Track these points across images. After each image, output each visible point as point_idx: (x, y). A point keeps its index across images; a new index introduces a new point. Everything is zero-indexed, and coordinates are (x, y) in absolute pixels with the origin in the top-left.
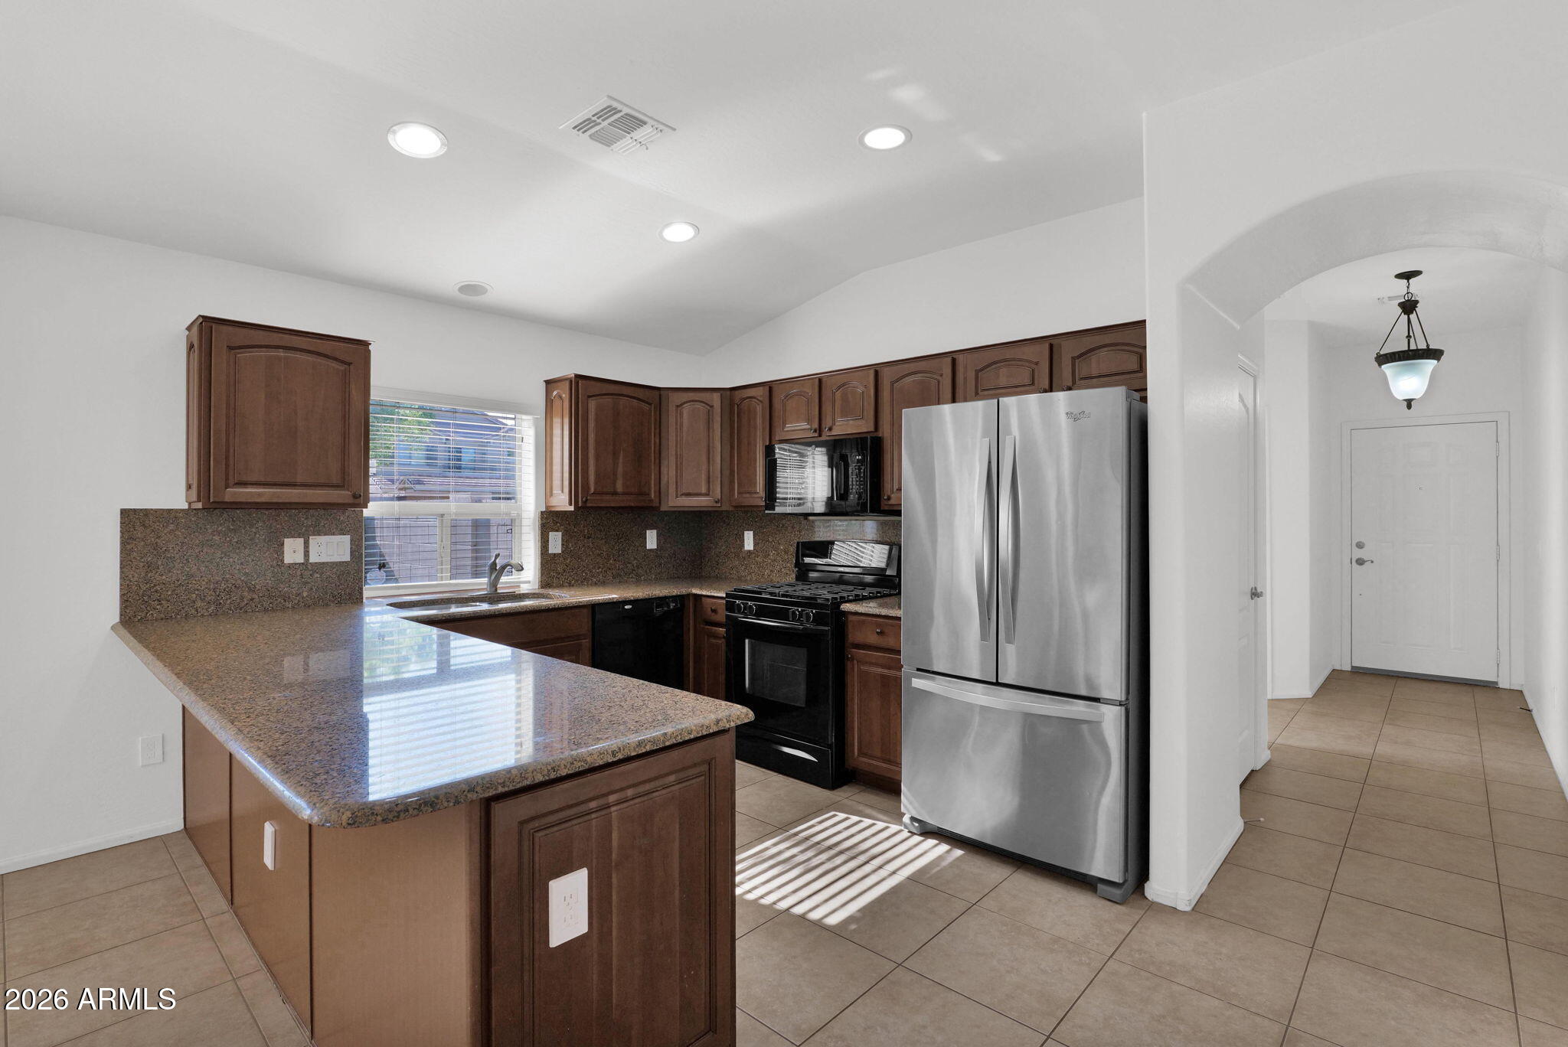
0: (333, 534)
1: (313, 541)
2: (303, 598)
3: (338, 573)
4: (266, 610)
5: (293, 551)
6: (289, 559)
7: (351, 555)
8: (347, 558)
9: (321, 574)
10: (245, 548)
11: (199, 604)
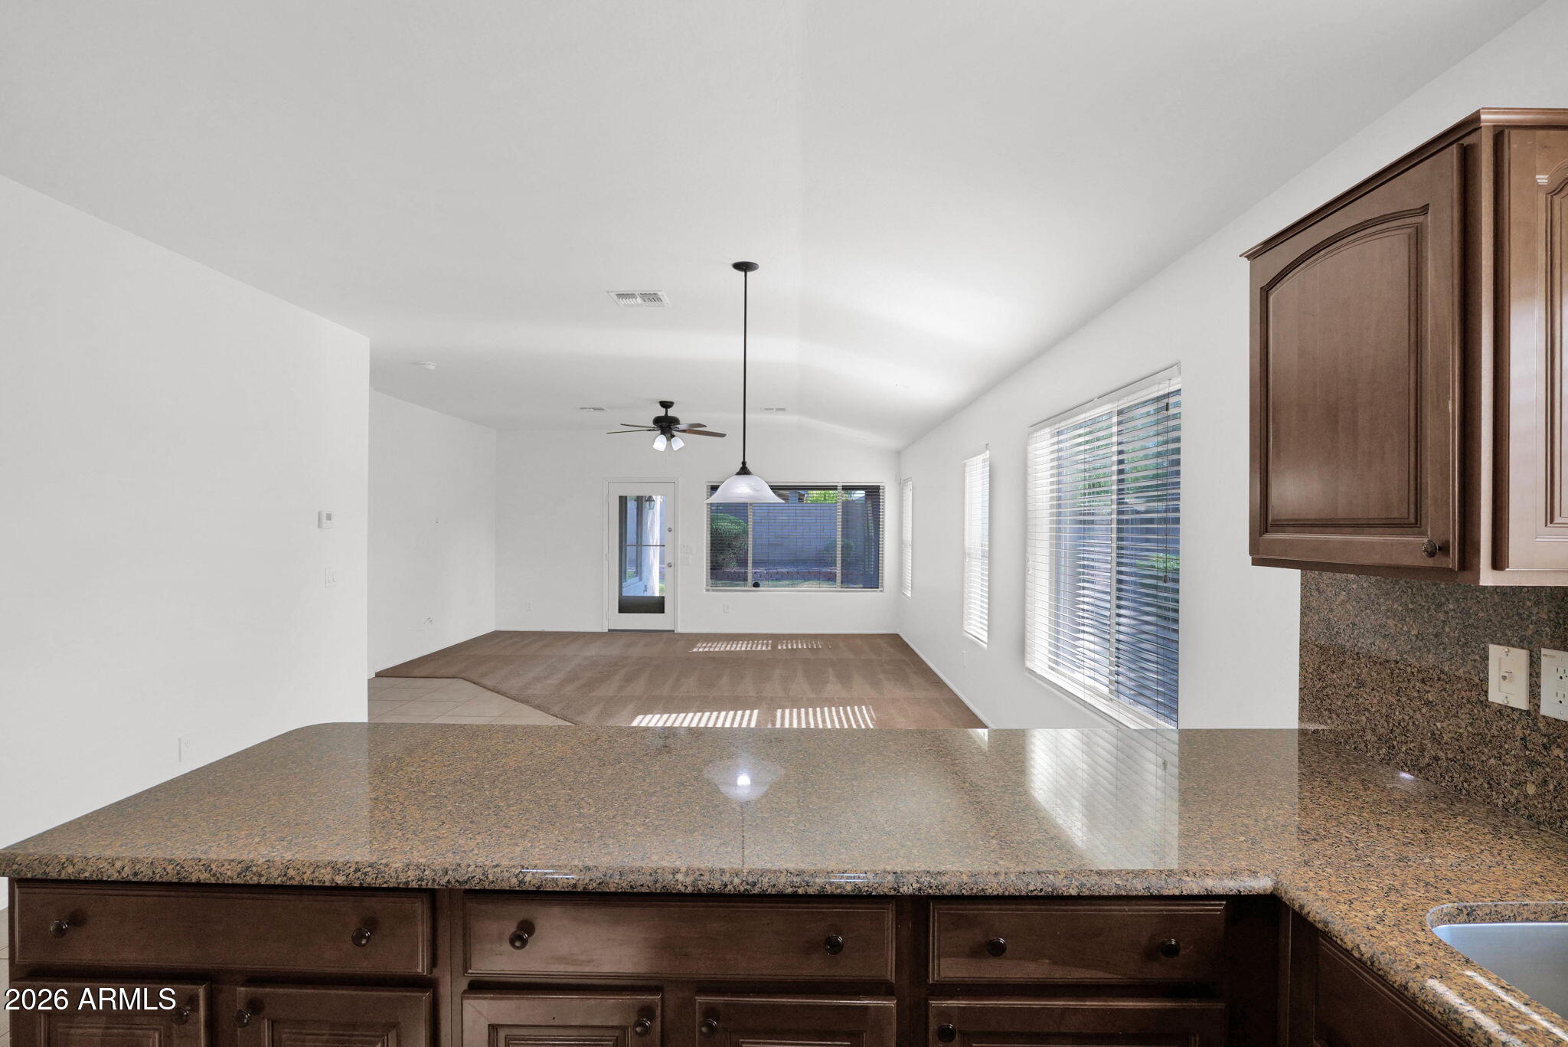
1: (1549, 660)
2: (1526, 796)
5: (1504, 678)
6: (1497, 694)
11: (1368, 736)
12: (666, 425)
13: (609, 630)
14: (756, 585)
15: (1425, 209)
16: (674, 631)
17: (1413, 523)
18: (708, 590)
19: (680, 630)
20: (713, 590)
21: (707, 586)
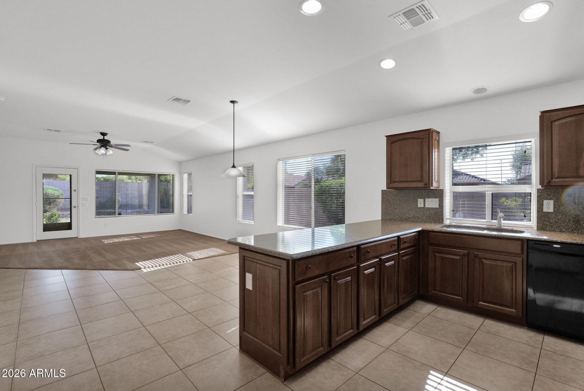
0: (433, 198)
1: (427, 200)
2: (423, 219)
3: (435, 212)
4: (413, 221)
5: (420, 203)
6: (419, 206)
7: (439, 206)
8: (437, 206)
9: (429, 211)
10: (408, 201)
11: (397, 217)
12: (104, 143)
13: (37, 241)
14: (120, 214)
15: (423, 139)
16: (77, 237)
17: (421, 181)
18: (95, 218)
19: (81, 236)
20: (98, 218)
21: (95, 215)
